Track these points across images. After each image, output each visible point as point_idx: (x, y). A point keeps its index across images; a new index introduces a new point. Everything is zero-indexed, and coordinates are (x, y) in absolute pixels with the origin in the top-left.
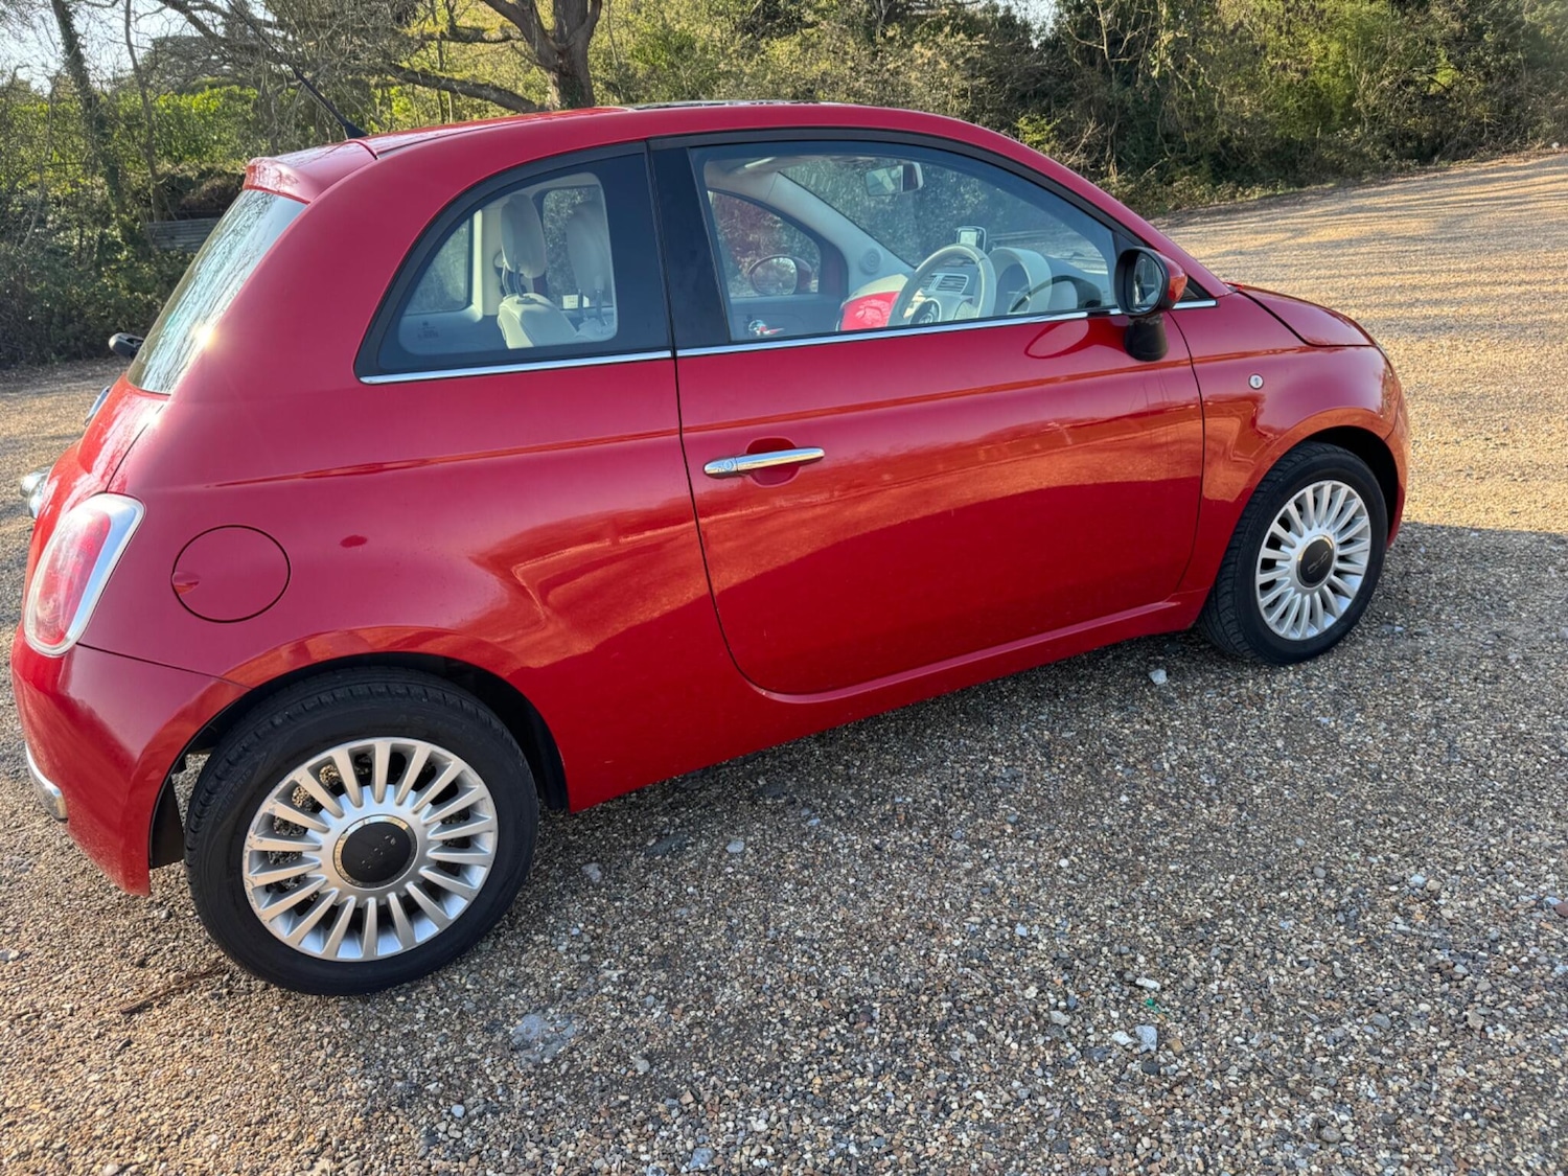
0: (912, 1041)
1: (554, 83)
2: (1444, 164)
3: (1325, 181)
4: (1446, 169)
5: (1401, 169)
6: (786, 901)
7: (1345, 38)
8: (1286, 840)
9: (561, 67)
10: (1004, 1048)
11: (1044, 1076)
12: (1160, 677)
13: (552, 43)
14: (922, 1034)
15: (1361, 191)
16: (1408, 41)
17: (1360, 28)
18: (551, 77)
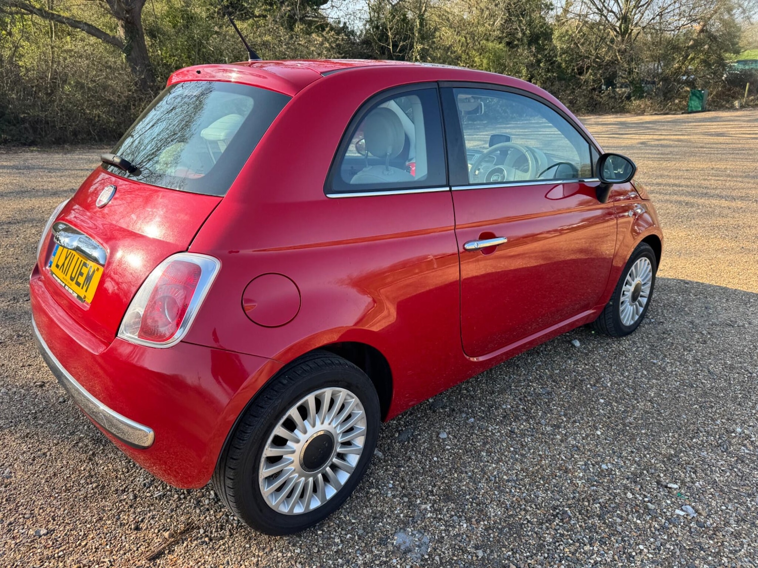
0: (593, 525)
1: (122, 26)
2: (528, 118)
3: (482, 121)
4: (530, 120)
5: (512, 118)
6: (488, 462)
7: (489, 58)
8: (679, 416)
9: (127, 18)
10: (635, 523)
11: (660, 534)
12: (577, 343)
13: (123, 5)
14: (596, 520)
15: (499, 126)
16: (514, 63)
17: (495, 54)
18: (120, 23)
